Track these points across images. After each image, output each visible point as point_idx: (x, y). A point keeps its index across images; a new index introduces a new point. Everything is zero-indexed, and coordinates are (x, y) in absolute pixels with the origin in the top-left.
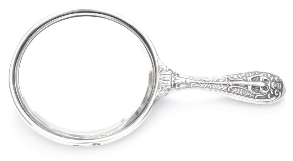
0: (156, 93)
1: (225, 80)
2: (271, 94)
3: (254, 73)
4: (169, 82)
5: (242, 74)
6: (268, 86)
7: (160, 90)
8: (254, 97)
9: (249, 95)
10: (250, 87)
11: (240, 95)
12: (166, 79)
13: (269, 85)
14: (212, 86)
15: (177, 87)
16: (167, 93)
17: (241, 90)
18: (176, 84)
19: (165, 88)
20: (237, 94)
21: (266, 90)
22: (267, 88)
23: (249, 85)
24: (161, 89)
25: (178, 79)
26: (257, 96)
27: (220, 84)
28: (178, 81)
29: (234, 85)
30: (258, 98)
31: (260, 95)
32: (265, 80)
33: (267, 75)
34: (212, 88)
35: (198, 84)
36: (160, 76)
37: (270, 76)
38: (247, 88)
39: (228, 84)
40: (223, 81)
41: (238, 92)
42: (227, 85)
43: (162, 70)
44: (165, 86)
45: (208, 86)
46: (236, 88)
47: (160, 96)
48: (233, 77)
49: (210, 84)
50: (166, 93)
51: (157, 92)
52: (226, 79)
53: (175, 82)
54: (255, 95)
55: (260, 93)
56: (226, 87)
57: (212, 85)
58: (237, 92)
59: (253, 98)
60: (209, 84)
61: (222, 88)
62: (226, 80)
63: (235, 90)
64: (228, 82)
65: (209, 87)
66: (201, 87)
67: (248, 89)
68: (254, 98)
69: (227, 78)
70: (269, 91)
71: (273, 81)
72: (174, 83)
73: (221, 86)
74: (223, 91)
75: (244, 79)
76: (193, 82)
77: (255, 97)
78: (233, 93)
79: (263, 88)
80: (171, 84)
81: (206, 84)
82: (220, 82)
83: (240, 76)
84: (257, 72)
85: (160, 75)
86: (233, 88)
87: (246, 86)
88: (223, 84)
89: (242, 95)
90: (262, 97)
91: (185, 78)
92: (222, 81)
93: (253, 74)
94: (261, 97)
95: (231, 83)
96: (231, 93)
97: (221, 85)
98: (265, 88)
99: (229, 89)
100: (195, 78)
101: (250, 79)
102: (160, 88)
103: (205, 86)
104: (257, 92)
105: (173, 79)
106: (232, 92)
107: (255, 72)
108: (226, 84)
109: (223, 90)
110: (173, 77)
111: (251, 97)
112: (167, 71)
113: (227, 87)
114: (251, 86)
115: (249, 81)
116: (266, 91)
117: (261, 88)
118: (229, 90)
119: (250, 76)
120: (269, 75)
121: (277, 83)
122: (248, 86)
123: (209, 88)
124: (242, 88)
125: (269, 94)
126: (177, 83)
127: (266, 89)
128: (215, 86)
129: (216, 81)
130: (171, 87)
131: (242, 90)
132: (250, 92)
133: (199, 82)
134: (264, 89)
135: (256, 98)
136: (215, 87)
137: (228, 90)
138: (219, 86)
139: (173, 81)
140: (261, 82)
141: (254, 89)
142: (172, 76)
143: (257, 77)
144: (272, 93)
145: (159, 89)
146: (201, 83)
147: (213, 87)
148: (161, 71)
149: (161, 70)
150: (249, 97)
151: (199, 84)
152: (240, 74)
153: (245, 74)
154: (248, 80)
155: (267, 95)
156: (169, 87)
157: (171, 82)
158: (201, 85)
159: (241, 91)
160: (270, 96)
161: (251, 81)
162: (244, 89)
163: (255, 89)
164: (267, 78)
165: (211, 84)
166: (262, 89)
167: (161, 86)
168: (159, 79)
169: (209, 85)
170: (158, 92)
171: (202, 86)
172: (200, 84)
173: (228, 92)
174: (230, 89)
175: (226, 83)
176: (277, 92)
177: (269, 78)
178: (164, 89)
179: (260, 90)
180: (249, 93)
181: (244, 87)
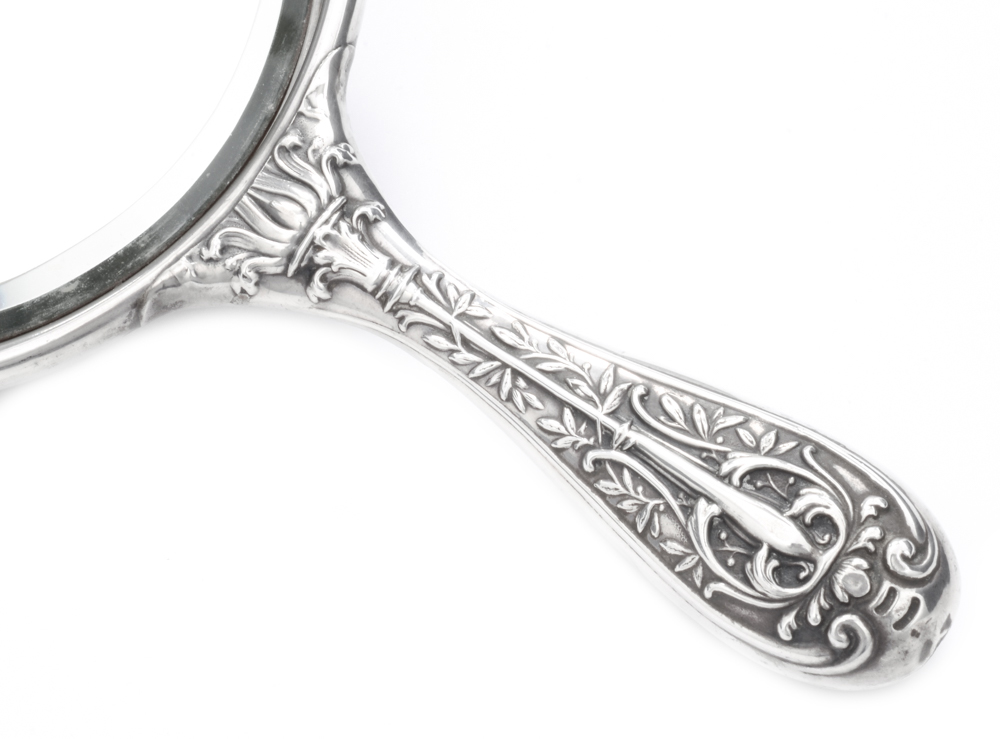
0: (178, 259)
1: (604, 397)
2: (802, 618)
3: (793, 444)
4: (287, 235)
5: (725, 414)
6: (814, 562)
7: (207, 254)
8: (698, 583)
9: (679, 559)
10: (704, 512)
11: (633, 526)
12: (283, 207)
13: (825, 559)
14: (515, 386)
15: (318, 288)
16: (243, 291)
17: (652, 503)
18: (319, 266)
19: (241, 261)
20: (622, 515)
21: (787, 577)
22: (803, 575)
23: (710, 500)
24: (214, 250)
25: (343, 247)
26: (721, 587)
27: (562, 404)
28: (339, 258)
29: (635, 451)
30: (719, 602)
31: (737, 590)
32: (823, 521)
33: (857, 499)
34: (510, 398)
35: (448, 333)
36: (263, 174)
37: (873, 512)
38: (689, 511)
39: (604, 427)
40: (591, 393)
41: (626, 505)
42: (596, 433)
43: (296, 148)
44: (251, 247)
45: (495, 379)
46: (635, 474)
47: (192, 288)
48: (665, 401)
49: (509, 371)
50: (238, 291)
51: (184, 258)
52: (617, 391)
53: (320, 258)
54: (710, 577)
55: (747, 581)
56: (584, 441)
57: (521, 383)
58: (624, 497)
59: (691, 585)
60: (505, 366)
61: (561, 435)
62: (612, 401)
63: (619, 486)
64: (613, 414)
65: (498, 385)
66: (454, 364)
67: (687, 517)
68: (700, 592)
69: (625, 386)
70: (804, 601)
71: (862, 552)
72: (311, 259)
73: (561, 419)
74: (558, 451)
75: (709, 451)
76: (421, 310)
77: (705, 582)
78: (603, 495)
79: (774, 563)
80: (290, 257)
81: (491, 358)
82: (572, 389)
83: (700, 417)
84: (819, 450)
85: (267, 171)
86: (619, 466)
87: (692, 495)
88: (577, 413)
89: (642, 536)
90: (745, 612)
91: (393, 263)
92: (585, 389)
93: (784, 447)
94: (738, 609)
95: (622, 430)
96: (590, 485)
97: (567, 412)
98: (788, 566)
99: (592, 455)
100: (452, 294)
101: (743, 462)
102: (216, 243)
103: (478, 371)
104: (731, 562)
105: (318, 232)
106: (603, 485)
107: (803, 440)
108: (591, 422)
109: (560, 444)
110: (327, 222)
111: (686, 577)
112: (318, 167)
113: (591, 441)
114: (715, 510)
115: (726, 478)
116: (789, 585)
117: (763, 553)
118: (588, 467)
119: (756, 450)
120: (868, 507)
121: (885, 574)
122: (702, 503)
123: (494, 391)
124: (659, 495)
125: (793, 614)
126: (329, 265)
127: (792, 572)
128: (533, 399)
129: (553, 375)
130: (279, 270)
131: (655, 509)
132: (690, 545)
133: (459, 327)
134: (775, 570)
135: (708, 594)
136: (527, 404)
137: (583, 456)
138: (551, 408)
139: (312, 243)
140: (794, 518)
141: (723, 536)
142: (321, 210)
143: (792, 480)
144: (814, 617)
145: (208, 246)
146: (466, 342)
147: (518, 399)
148: (283, 149)
149: (291, 139)
150: (672, 567)
151: (453, 341)
152: (710, 407)
153: (740, 419)
154: (726, 468)
155: (779, 614)
156: (270, 265)
157: (299, 241)
158: (459, 347)
159: (649, 507)
160: (794, 633)
161: (736, 480)
162: (668, 507)
163: (734, 539)
164: (846, 516)
165: (516, 373)
166: (767, 561)
167: (228, 236)
168: (245, 192)
169: (502, 377)
170: (190, 258)
171: (463, 356)
172: (458, 339)
173: (579, 471)
174: (597, 462)
175: (599, 414)
176: (849, 631)
177: (855, 524)
178: (231, 262)
179: (750, 558)
180: (681, 543)
181: (676, 497)
